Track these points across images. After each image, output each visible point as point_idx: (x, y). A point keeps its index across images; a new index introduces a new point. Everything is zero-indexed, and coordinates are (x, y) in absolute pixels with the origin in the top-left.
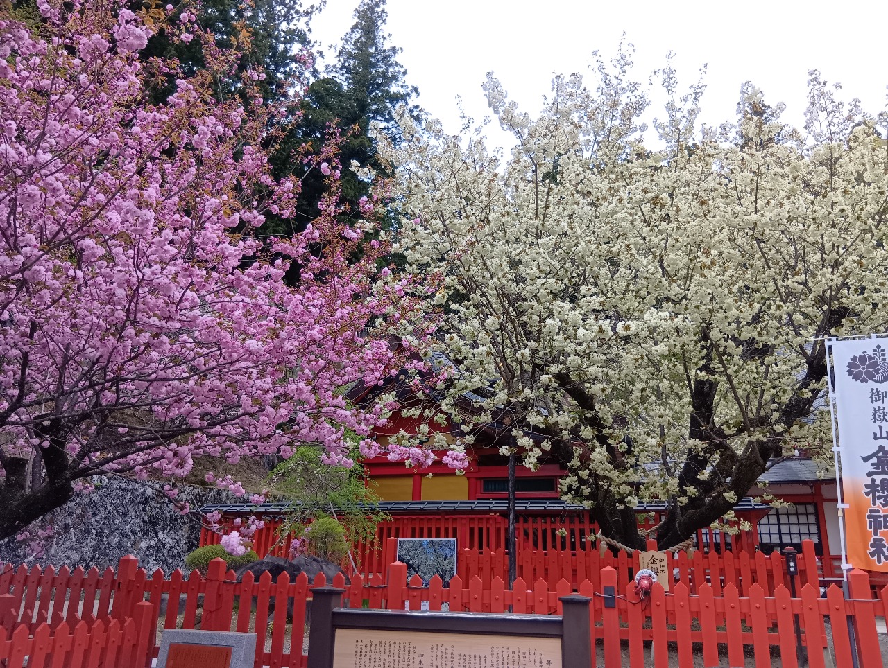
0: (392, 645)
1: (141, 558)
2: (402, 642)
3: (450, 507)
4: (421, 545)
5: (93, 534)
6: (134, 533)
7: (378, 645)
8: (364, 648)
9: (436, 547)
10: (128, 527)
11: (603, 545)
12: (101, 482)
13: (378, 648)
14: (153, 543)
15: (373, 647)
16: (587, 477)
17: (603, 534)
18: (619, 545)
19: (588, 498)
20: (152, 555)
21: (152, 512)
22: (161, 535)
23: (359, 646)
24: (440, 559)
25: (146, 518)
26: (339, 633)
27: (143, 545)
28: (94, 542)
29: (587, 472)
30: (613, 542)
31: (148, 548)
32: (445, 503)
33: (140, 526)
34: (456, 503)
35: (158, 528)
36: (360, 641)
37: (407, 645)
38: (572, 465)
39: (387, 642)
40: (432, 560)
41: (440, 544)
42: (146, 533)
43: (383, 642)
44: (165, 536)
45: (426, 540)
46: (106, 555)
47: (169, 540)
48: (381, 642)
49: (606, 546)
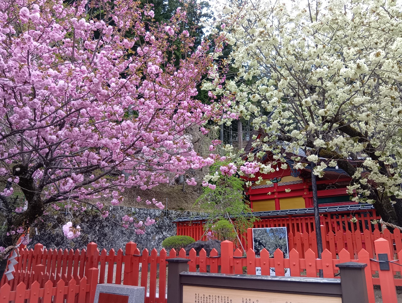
0: (217, 298)
1: (157, 244)
2: (223, 297)
3: (293, 213)
4: (266, 232)
5: (134, 234)
6: (153, 233)
7: (208, 297)
8: (200, 298)
9: (275, 232)
10: (149, 230)
11: (384, 227)
12: (135, 211)
13: (208, 300)
14: (161, 237)
15: (205, 299)
16: (366, 184)
17: (383, 220)
18: (394, 226)
19: (369, 197)
20: (161, 242)
21: (159, 223)
22: (164, 233)
23: (197, 298)
24: (277, 239)
25: (157, 226)
26: (186, 289)
27: (157, 238)
28: (135, 238)
29: (366, 180)
30: (390, 225)
31: (159, 239)
32: (290, 211)
33: (155, 230)
34: (297, 210)
35: (162, 230)
36: (197, 294)
37: (227, 299)
38: (355, 177)
39: (214, 296)
40: (272, 240)
41: (277, 230)
42: (157, 233)
43: (211, 296)
44: (167, 234)
45: (268, 228)
46: (141, 243)
47: (168, 235)
48: (210, 296)
49: (386, 227)
